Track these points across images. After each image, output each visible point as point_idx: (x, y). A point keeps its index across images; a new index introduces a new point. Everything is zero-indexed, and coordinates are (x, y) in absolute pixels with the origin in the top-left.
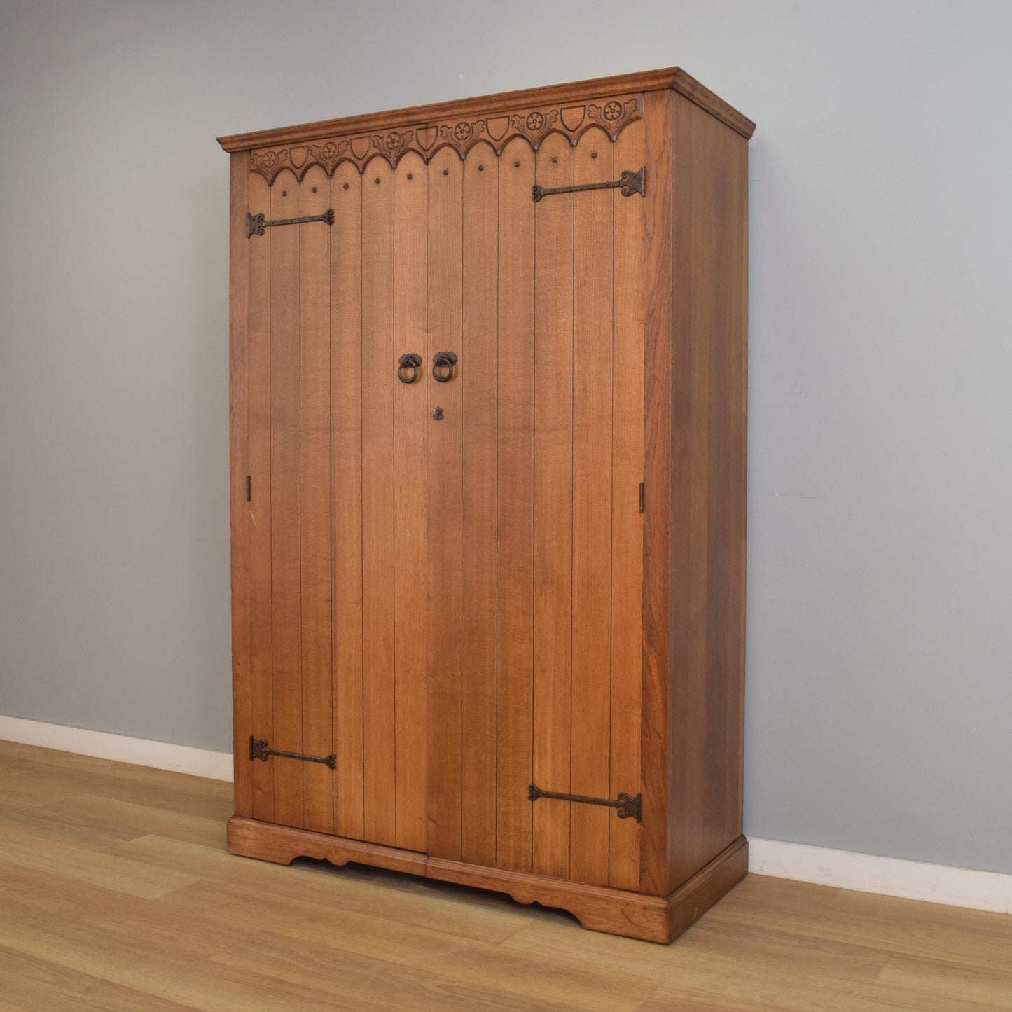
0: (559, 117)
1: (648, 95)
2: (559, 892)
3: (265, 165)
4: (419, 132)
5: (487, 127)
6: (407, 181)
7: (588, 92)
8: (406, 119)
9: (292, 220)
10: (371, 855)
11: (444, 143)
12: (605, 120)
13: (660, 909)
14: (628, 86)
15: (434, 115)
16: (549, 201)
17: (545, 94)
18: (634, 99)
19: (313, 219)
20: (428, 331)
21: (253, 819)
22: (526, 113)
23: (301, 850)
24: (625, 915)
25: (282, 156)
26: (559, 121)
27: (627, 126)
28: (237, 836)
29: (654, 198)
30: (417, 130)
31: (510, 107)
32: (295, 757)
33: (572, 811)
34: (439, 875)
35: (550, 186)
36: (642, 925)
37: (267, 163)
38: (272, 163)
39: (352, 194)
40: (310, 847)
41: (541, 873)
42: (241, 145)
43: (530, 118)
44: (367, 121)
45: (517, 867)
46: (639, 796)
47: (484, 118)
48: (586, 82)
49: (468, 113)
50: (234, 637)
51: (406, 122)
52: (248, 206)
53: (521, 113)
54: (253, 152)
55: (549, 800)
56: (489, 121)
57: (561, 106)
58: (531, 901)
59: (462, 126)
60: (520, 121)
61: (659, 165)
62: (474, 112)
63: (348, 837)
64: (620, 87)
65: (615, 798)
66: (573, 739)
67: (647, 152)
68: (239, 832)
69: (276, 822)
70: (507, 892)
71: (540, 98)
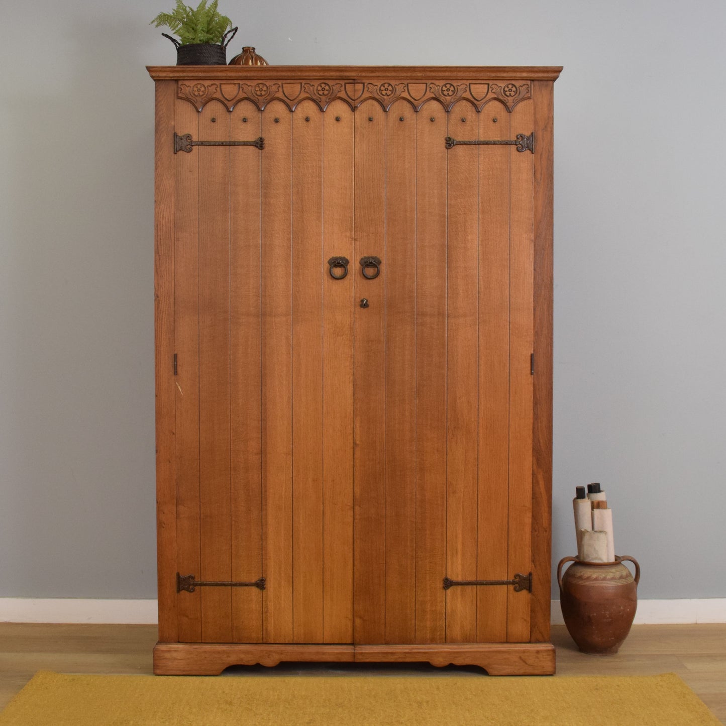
0: (468, 89)
1: (537, 83)
2: (469, 652)
3: (194, 94)
4: (347, 85)
5: (408, 89)
6: (335, 122)
7: (493, 75)
8: (338, 74)
9: (222, 143)
10: (302, 653)
11: (370, 97)
12: (504, 96)
13: (549, 650)
14: (525, 75)
15: (364, 74)
16: (460, 150)
17: (460, 71)
18: (527, 85)
19: (245, 144)
20: (355, 240)
21: (179, 642)
22: (442, 83)
23: (233, 660)
24: (522, 660)
25: (212, 89)
26: (468, 92)
27: (521, 103)
28: (163, 659)
29: (541, 155)
30: (345, 83)
31: (429, 77)
32: (225, 585)
33: (478, 593)
34: (367, 658)
35: (459, 139)
36: (536, 664)
37: (196, 93)
38: (201, 93)
39: (282, 128)
40: (242, 656)
41: (453, 641)
42: (171, 75)
43: (444, 87)
45: (433, 641)
46: (530, 574)
47: (406, 82)
48: (494, 67)
49: (393, 77)
50: (158, 491)
51: (337, 76)
52: (175, 126)
53: (437, 82)
54: (180, 83)
55: (459, 588)
56: (409, 85)
57: (471, 81)
58: (446, 663)
59: (386, 86)
60: (436, 88)
61: (545, 132)
63: (278, 642)
64: (518, 75)
65: (511, 578)
66: (479, 540)
67: (536, 122)
68: (167, 655)
69: (203, 641)
70: (427, 661)
71: (454, 74)
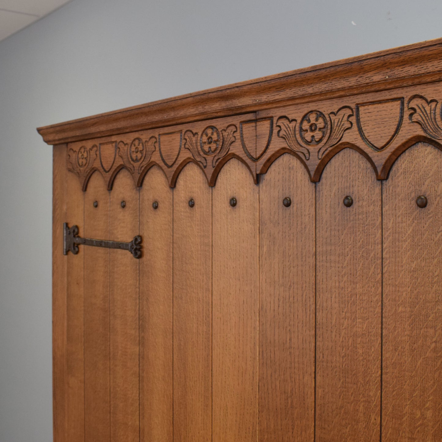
3: (79, 164)
4: (245, 126)
5: (359, 121)
6: (229, 208)
8: (224, 105)
9: (101, 242)
11: (284, 149)
15: (264, 98)
25: (93, 153)
30: (243, 122)
31: (402, 79)
37: (80, 161)
38: (84, 162)
44: (173, 108)
47: (352, 102)
49: (321, 94)
51: (223, 110)
52: (66, 213)
53: (429, 92)
54: (69, 147)
56: (361, 109)
59: (312, 118)
62: (332, 92)
